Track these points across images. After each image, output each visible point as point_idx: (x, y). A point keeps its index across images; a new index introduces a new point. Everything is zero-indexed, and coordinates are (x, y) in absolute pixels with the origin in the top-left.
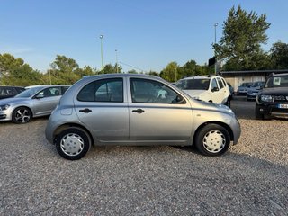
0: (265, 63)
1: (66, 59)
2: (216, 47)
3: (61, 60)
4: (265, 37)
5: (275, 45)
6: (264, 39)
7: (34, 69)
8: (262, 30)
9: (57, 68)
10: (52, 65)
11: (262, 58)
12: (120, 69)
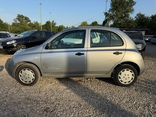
0: (131, 24)
1: (23, 17)
2: (106, 14)
3: (20, 17)
4: (133, 9)
5: (138, 15)
6: (132, 11)
7: (4, 22)
8: (131, 5)
9: (18, 22)
10: (14, 20)
11: (130, 22)
12: (55, 24)
